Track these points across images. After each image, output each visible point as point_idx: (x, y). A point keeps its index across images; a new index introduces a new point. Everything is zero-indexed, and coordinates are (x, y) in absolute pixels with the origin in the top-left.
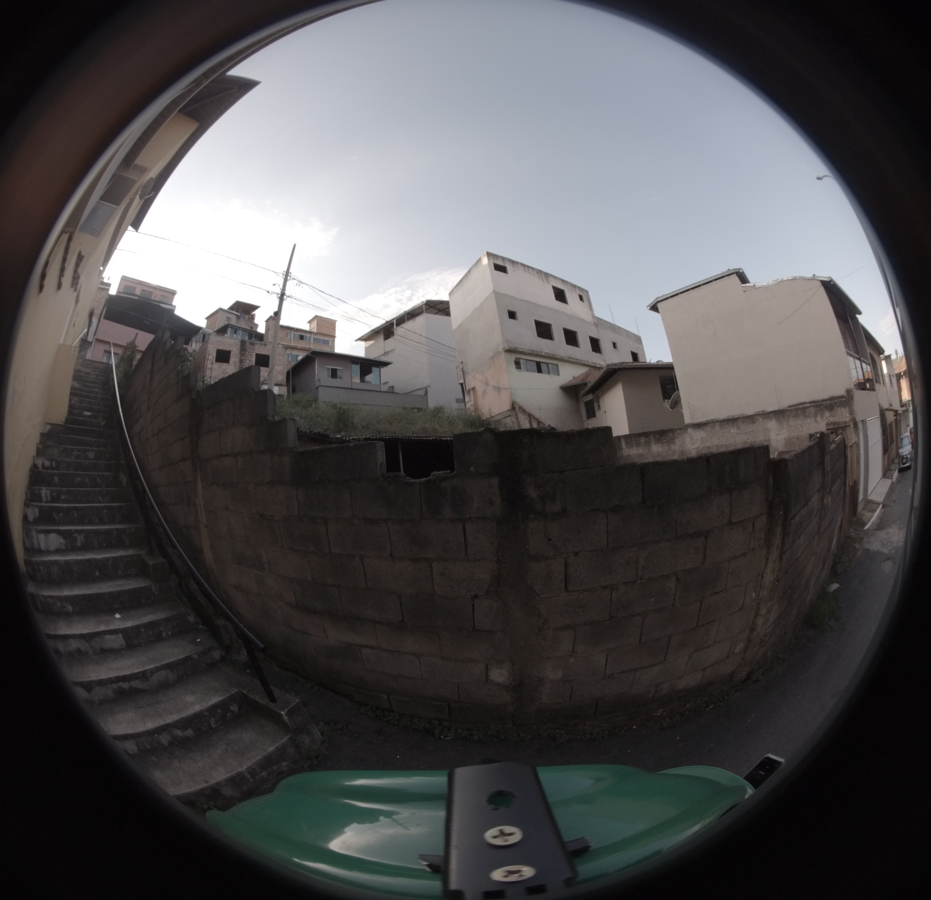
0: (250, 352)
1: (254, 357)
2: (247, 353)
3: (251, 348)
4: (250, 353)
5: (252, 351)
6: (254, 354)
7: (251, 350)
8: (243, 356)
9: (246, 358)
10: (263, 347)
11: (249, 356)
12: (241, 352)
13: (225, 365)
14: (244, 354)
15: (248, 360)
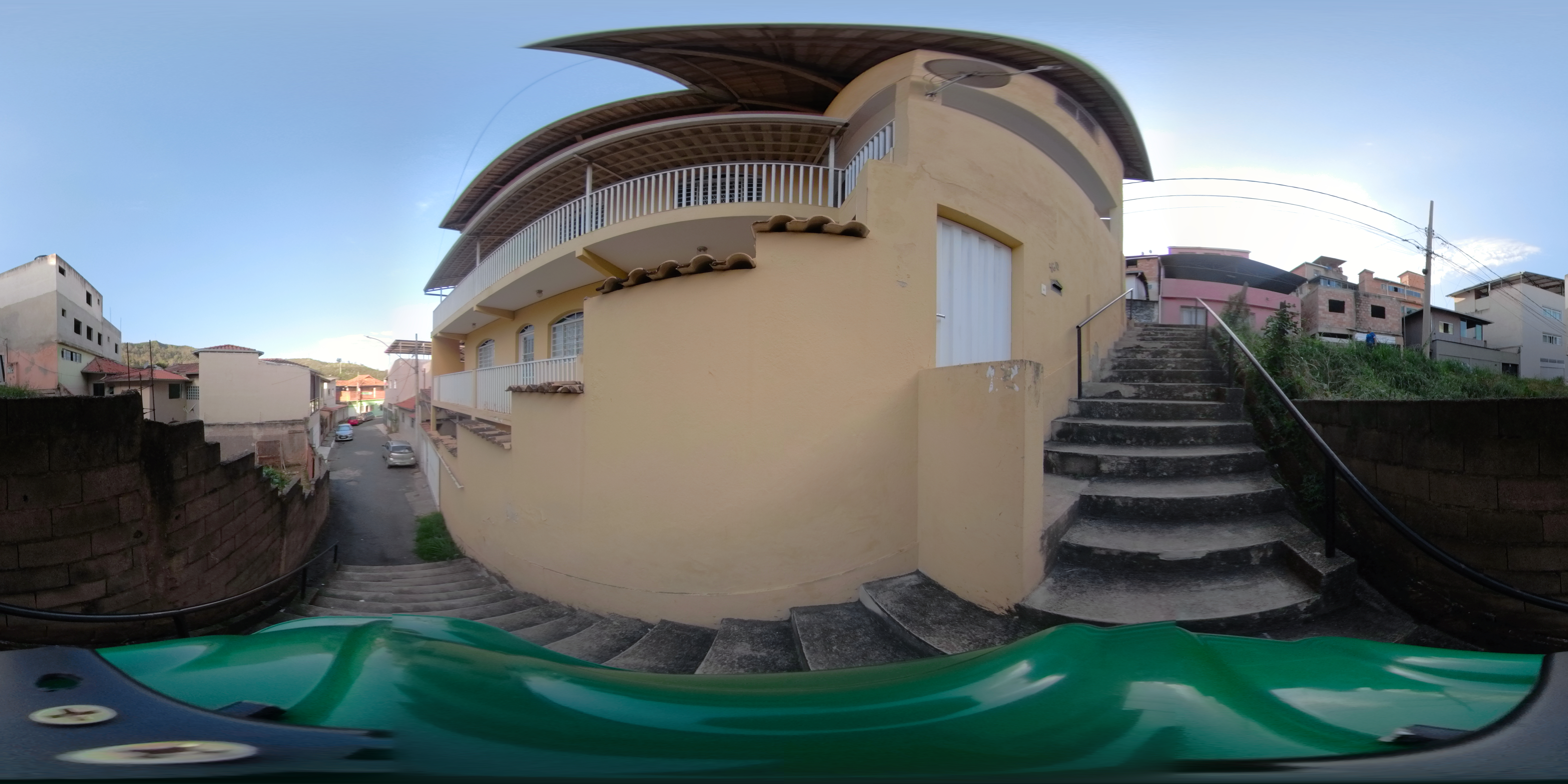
0: (1365, 303)
1: (1370, 308)
2: (1362, 304)
3: (1365, 300)
4: (1366, 305)
5: (1367, 302)
6: (1370, 306)
7: (1365, 301)
8: (1359, 307)
9: (1362, 309)
10: (1378, 299)
11: (1364, 307)
12: (1356, 302)
13: (1340, 315)
14: (1359, 305)
15: (1364, 311)
